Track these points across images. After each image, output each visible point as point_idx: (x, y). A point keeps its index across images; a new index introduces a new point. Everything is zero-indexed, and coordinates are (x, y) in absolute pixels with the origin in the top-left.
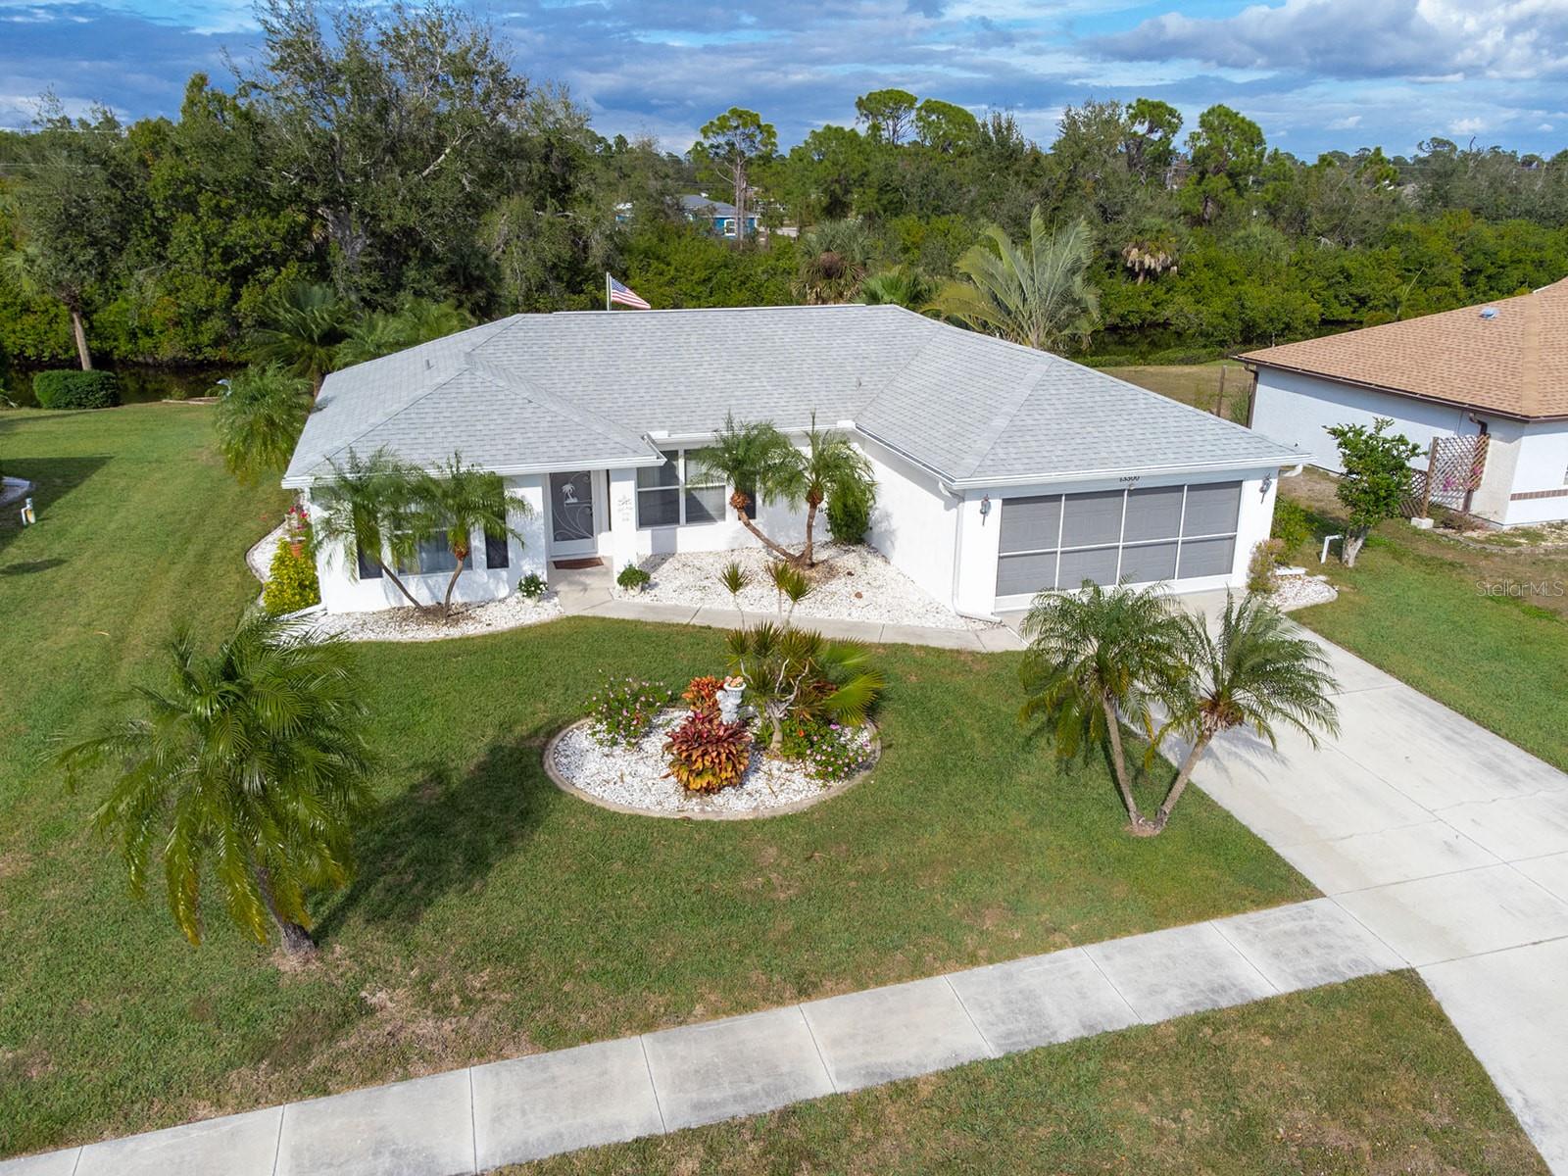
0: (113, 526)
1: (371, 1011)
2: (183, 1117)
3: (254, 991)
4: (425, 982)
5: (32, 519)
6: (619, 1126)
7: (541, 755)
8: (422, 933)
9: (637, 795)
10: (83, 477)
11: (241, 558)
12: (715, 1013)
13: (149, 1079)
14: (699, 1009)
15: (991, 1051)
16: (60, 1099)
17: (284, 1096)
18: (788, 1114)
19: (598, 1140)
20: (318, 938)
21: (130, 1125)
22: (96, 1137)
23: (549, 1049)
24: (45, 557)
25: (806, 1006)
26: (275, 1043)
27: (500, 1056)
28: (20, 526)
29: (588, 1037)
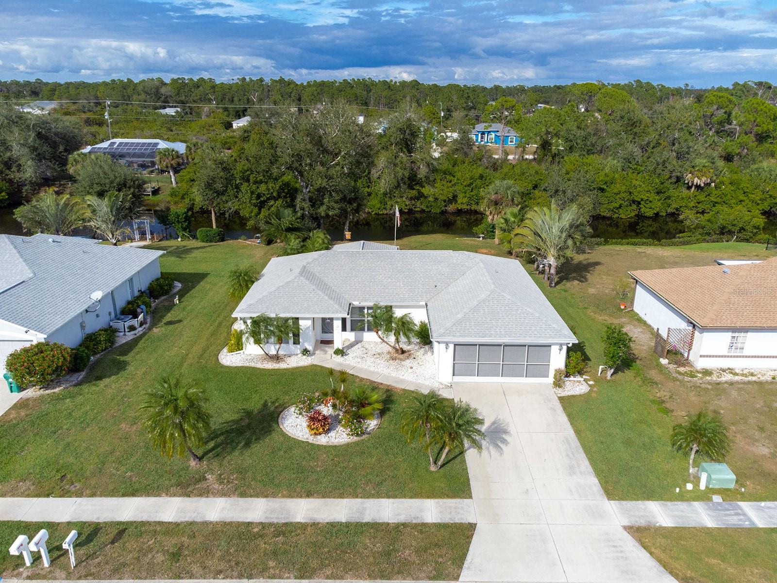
0: (200, 307)
1: (206, 480)
2: (159, 495)
3: (183, 469)
4: (220, 475)
5: (178, 302)
6: (247, 518)
7: (279, 414)
8: (225, 462)
9: (298, 432)
10: (199, 282)
11: (230, 327)
12: (283, 496)
13: (155, 485)
14: (280, 495)
15: (344, 520)
16: (136, 486)
17: (180, 496)
18: (286, 524)
19: (241, 520)
20: (200, 459)
21: (148, 495)
22: (142, 496)
23: (241, 497)
24: (177, 319)
25: (307, 500)
26: (183, 483)
27: (229, 496)
28: (174, 305)
29: (251, 496)
